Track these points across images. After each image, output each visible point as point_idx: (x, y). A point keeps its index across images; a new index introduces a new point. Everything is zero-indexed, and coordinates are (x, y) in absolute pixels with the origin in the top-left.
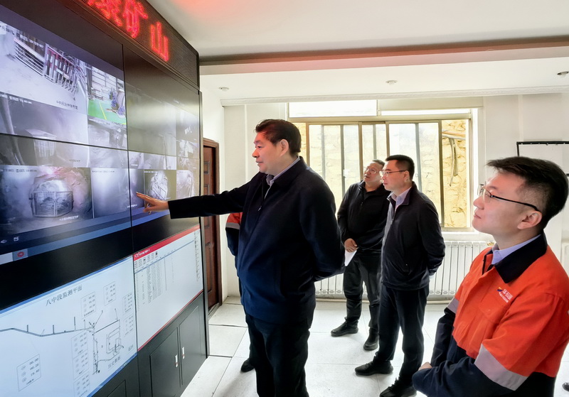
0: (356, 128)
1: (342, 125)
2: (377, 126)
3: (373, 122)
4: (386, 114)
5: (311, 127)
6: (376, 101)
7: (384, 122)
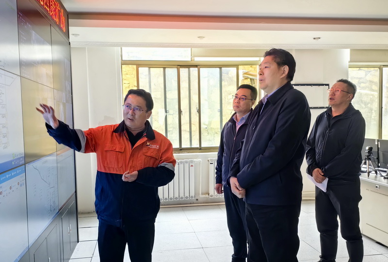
0: (175, 70)
1: (164, 68)
2: (191, 69)
3: (188, 66)
4: (198, 60)
5: (140, 69)
6: (190, 49)
7: (196, 66)
